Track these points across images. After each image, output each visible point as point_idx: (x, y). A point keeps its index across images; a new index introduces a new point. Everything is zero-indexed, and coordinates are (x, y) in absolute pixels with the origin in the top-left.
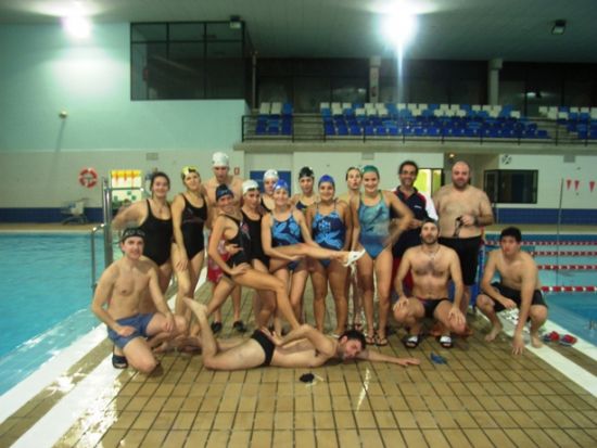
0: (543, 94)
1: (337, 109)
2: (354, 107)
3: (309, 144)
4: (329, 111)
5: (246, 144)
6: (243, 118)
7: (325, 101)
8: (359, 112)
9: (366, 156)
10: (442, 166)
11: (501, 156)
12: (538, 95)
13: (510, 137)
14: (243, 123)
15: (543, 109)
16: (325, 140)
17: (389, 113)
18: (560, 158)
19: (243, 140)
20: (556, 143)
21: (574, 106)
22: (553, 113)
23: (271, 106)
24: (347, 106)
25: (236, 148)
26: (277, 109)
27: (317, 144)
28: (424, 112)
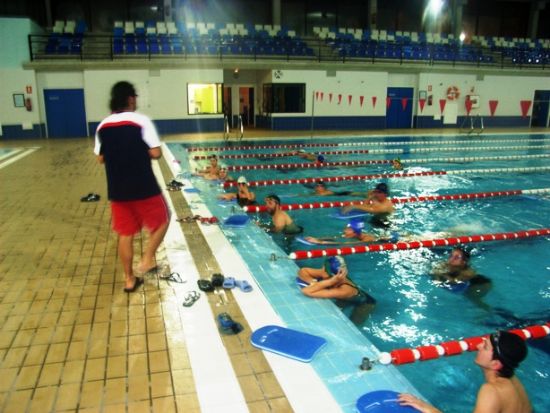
0: (329, 15)
1: (129, 28)
2: (146, 26)
3: (99, 62)
4: (122, 30)
5: (35, 63)
6: (29, 36)
7: (119, 20)
8: (150, 30)
9: (153, 72)
10: (222, 81)
11: (274, 71)
12: (324, 16)
13: (281, 54)
14: (30, 42)
15: (316, 30)
16: (112, 58)
17: (178, 32)
18: (324, 72)
19: (32, 59)
20: (320, 60)
21: (343, 27)
22: (323, 33)
23: (65, 24)
24: (140, 25)
25: (25, 67)
26: (70, 27)
27: (105, 62)
28: (211, 31)
